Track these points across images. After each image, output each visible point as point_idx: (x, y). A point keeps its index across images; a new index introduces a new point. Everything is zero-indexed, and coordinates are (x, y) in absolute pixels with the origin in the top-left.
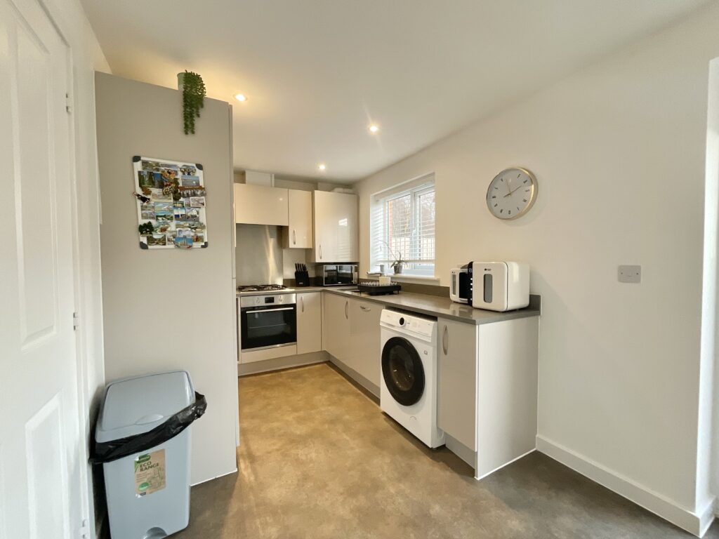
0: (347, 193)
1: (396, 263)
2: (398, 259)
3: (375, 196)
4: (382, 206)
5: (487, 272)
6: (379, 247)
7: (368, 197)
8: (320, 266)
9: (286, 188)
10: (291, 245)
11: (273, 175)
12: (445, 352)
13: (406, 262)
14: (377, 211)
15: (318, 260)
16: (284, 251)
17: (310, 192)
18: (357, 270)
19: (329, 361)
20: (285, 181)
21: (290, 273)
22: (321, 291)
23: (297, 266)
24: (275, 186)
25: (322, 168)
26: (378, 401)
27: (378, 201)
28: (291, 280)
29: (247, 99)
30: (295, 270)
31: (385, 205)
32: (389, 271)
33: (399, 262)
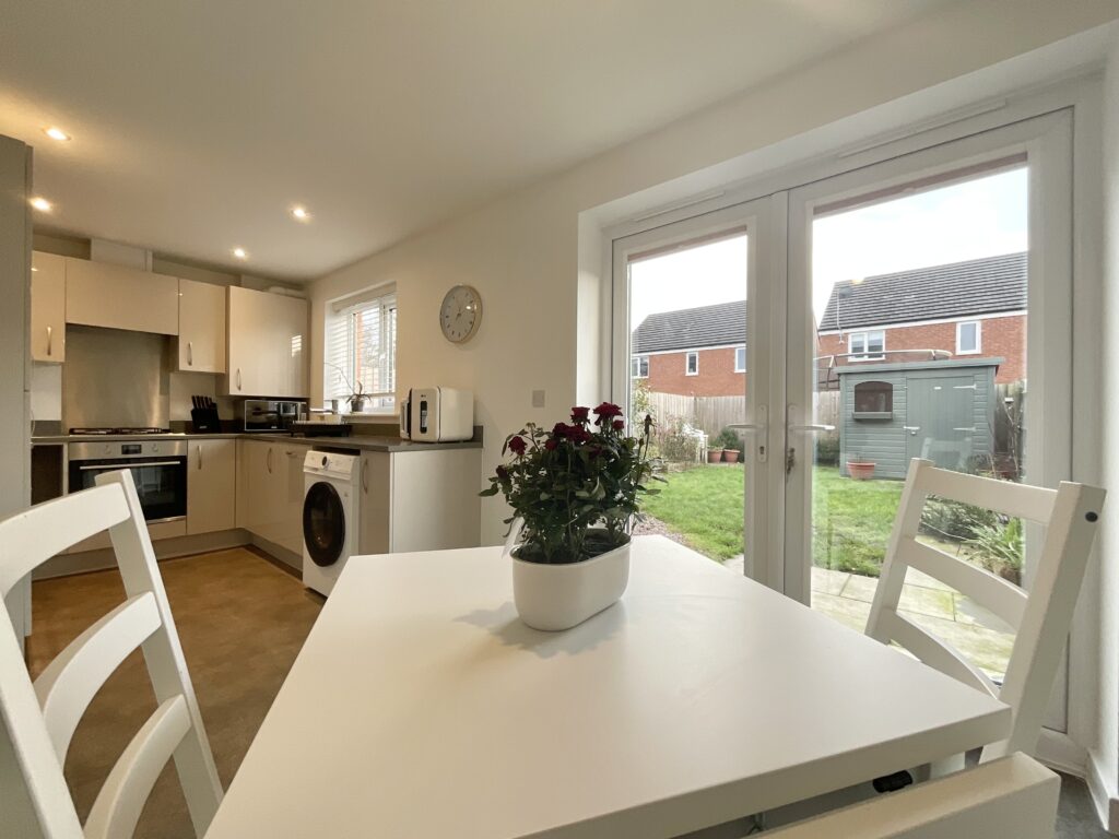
0: (292, 296)
1: (355, 397)
2: (357, 393)
3: (334, 304)
4: (344, 318)
5: (424, 399)
6: (337, 376)
7: (324, 304)
8: (239, 401)
9: (175, 275)
10: (183, 366)
11: (151, 254)
12: (366, 490)
13: (369, 396)
14: (338, 325)
15: (234, 391)
16: (172, 375)
17: (223, 288)
18: (306, 409)
19: (251, 545)
20: (173, 264)
21: (183, 412)
22: (236, 438)
23: (197, 400)
24: (154, 271)
25: (240, 253)
26: (299, 575)
27: (338, 311)
28: (187, 422)
29: (69, 139)
30: (192, 407)
31: (349, 318)
32: (344, 408)
33: (359, 396)
